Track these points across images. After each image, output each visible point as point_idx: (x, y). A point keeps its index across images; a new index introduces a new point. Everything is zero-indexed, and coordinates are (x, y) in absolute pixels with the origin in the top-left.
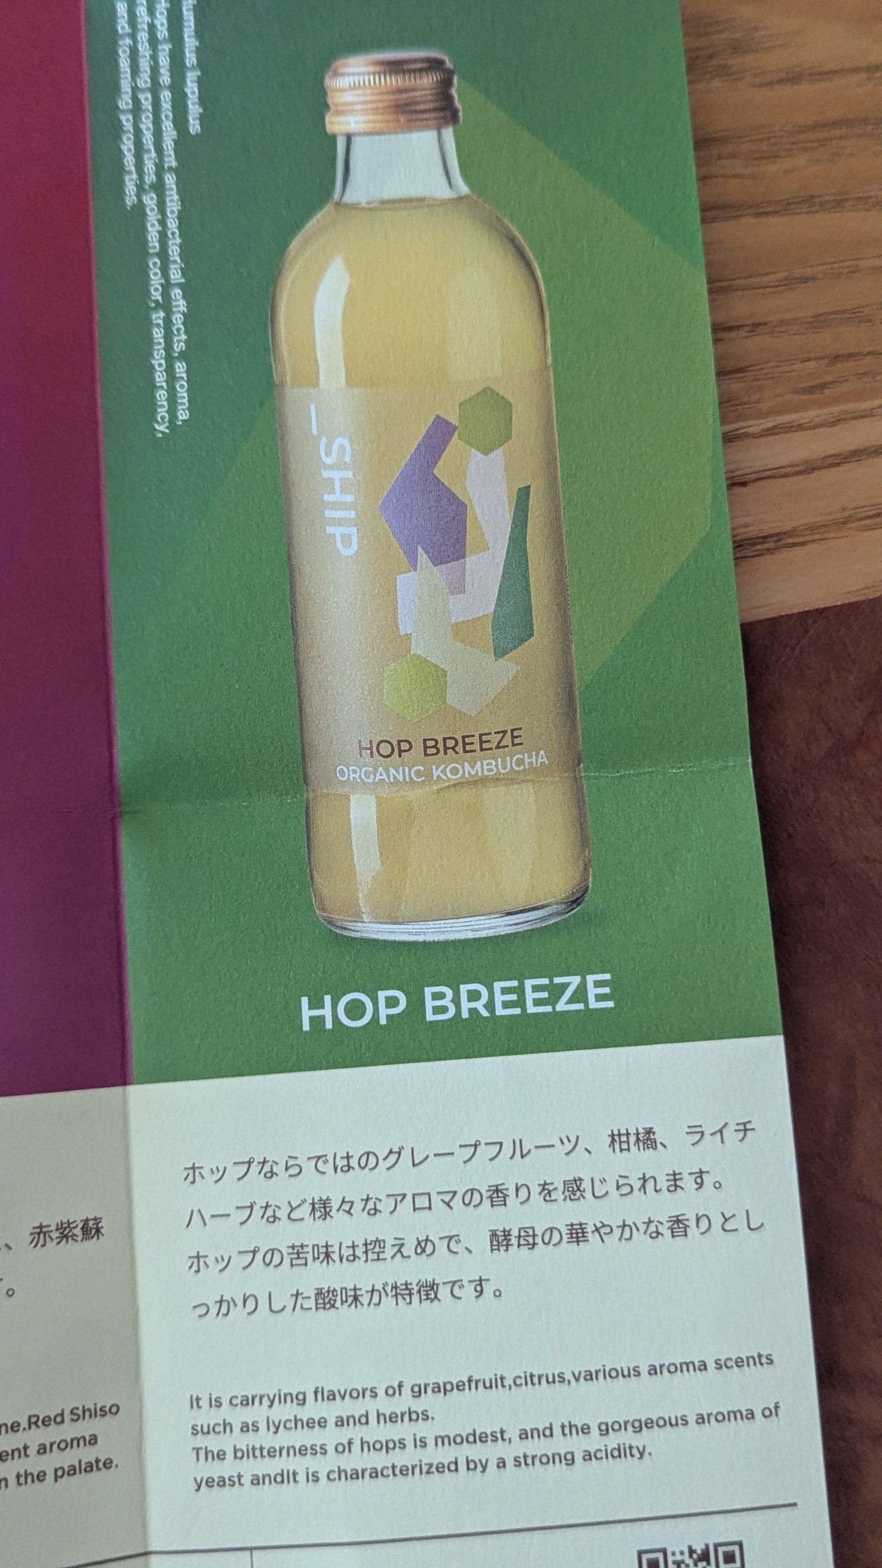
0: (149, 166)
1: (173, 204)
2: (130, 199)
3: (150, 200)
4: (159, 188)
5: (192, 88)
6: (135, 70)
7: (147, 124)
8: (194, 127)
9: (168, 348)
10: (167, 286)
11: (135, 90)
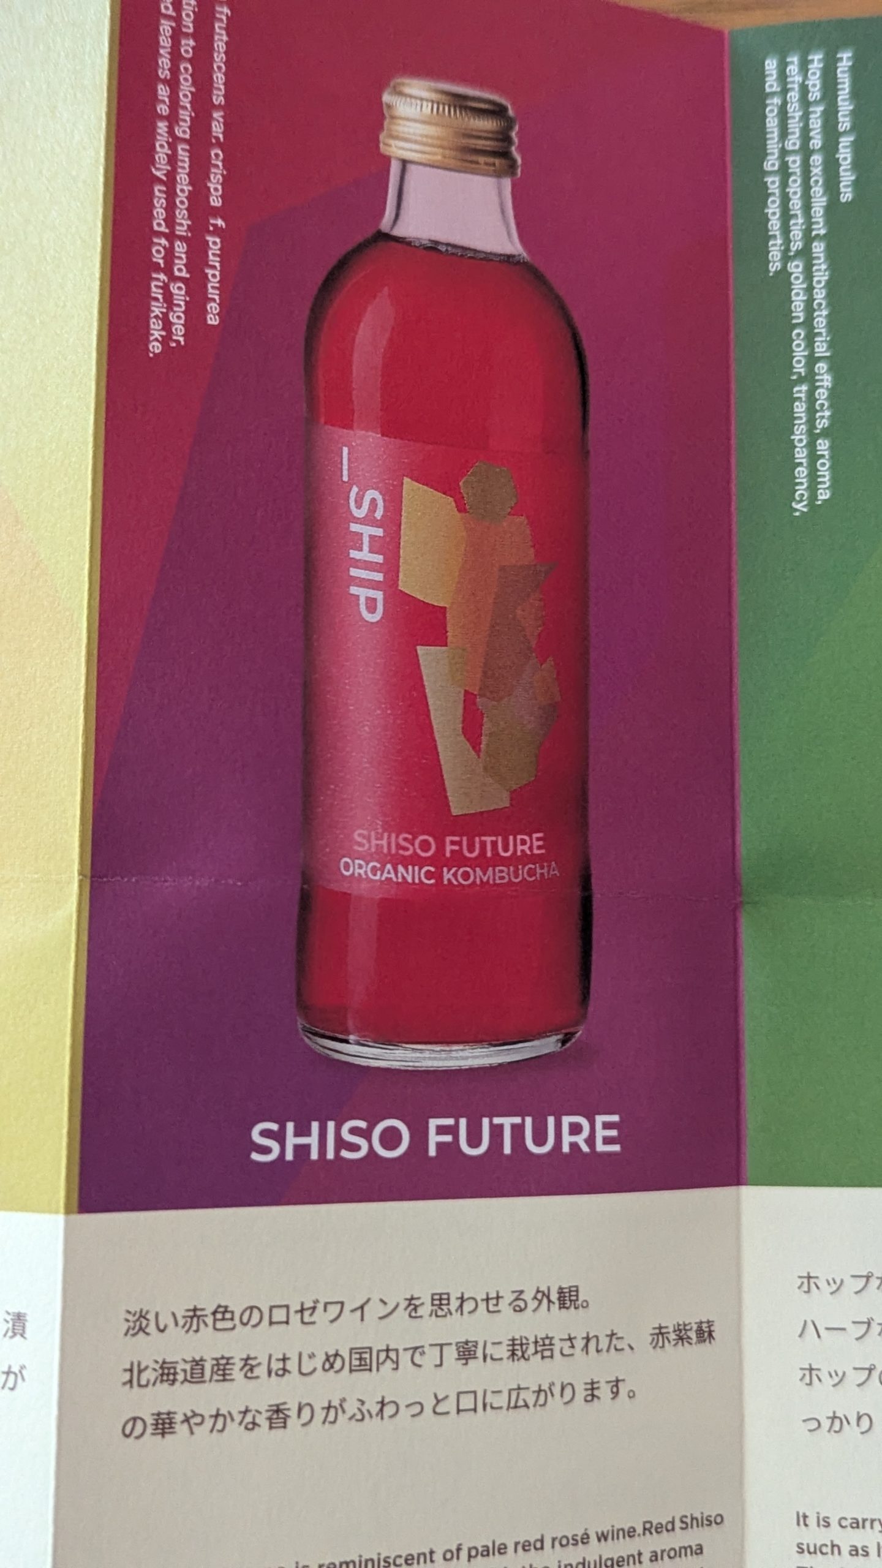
0: (797, 233)
1: (821, 274)
2: (775, 266)
3: (796, 268)
4: (806, 253)
5: (845, 154)
6: (784, 134)
7: (795, 187)
8: (847, 195)
9: (811, 422)
10: (812, 360)
11: (784, 153)
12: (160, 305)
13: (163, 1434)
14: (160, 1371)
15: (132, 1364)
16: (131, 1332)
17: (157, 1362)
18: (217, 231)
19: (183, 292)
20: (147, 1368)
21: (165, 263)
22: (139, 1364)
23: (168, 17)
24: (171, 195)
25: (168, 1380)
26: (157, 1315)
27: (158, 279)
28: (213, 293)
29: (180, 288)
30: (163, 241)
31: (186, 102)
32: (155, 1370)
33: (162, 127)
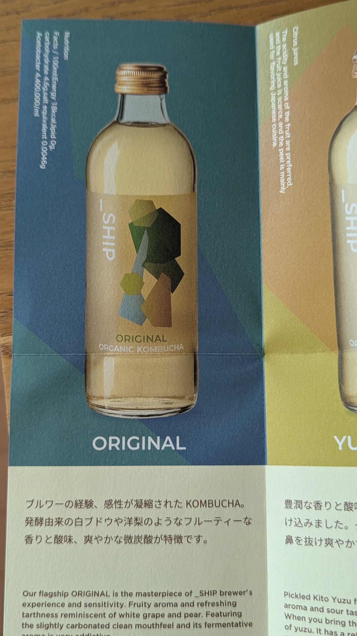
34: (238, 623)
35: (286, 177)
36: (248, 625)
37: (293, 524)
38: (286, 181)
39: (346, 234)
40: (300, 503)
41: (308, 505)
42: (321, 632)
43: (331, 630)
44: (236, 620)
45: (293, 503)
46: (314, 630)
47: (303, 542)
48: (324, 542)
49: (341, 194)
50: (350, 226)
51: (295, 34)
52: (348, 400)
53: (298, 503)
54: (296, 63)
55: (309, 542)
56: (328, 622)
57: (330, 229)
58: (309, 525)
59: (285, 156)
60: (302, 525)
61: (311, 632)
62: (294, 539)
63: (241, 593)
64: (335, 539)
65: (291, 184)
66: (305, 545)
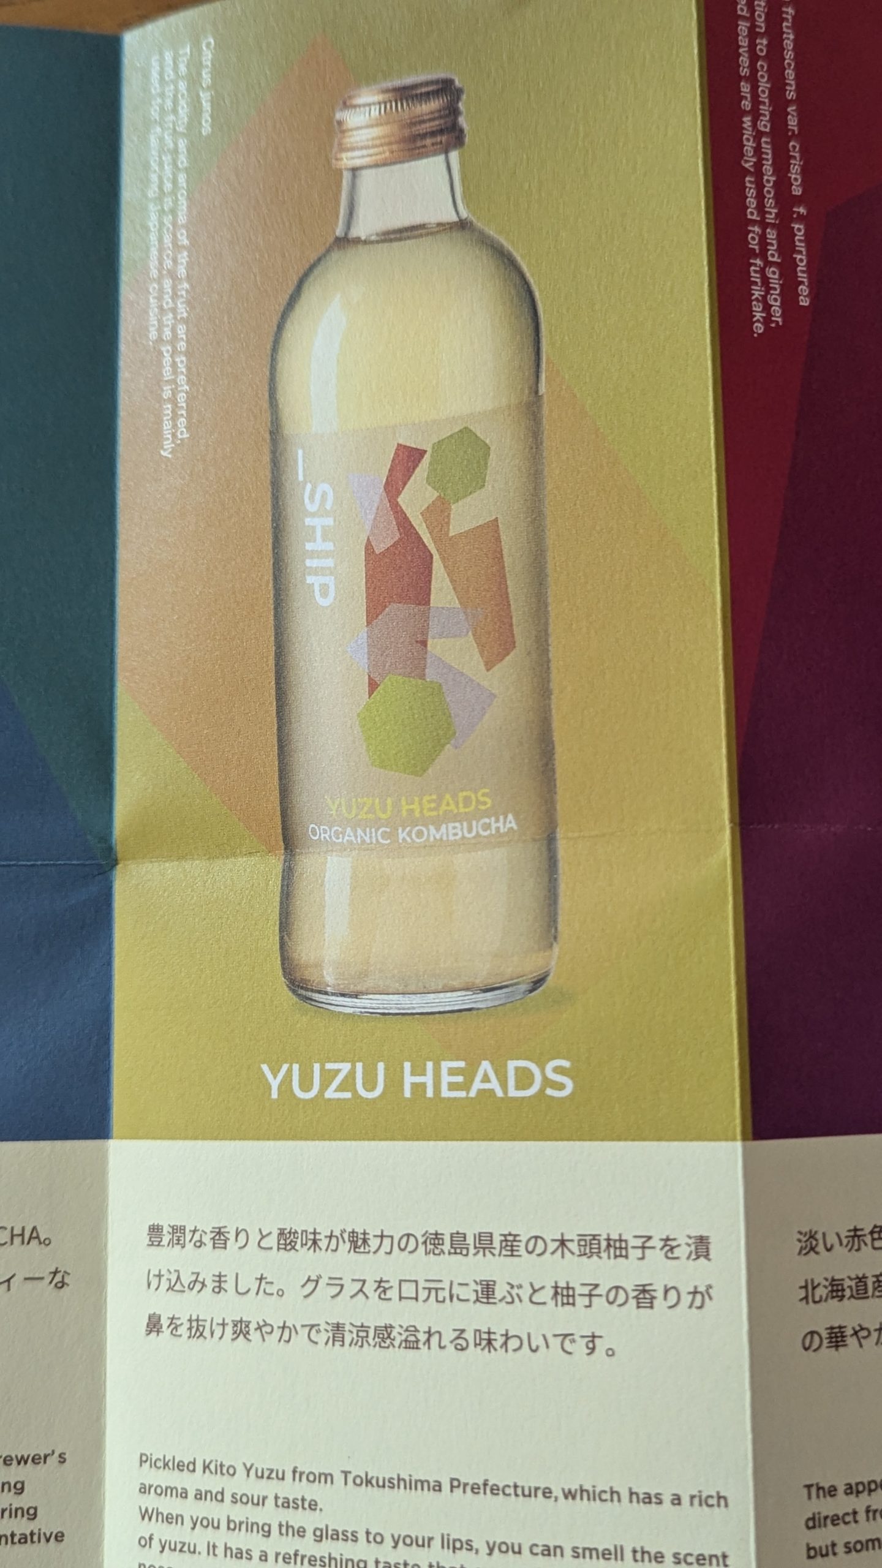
12: (759, 288)
13: (837, 1347)
14: (830, 1288)
15: (806, 1281)
16: (804, 1252)
17: (826, 1279)
18: (801, 218)
19: (776, 276)
20: (819, 1284)
21: (760, 249)
22: (812, 1281)
23: (744, 18)
24: (760, 186)
25: (837, 1296)
26: (824, 1234)
27: (755, 265)
28: (803, 277)
29: (774, 273)
30: (757, 229)
31: (764, 97)
32: (825, 1287)
33: (747, 121)
34: (28, 1533)
35: (175, 417)
36: (53, 1539)
37: (164, 1285)
38: (175, 426)
39: (304, 561)
40: (180, 1233)
41: (197, 1237)
42: (216, 1553)
43: (239, 1547)
44: (22, 1526)
45: (165, 1232)
46: (202, 1548)
47: (183, 1330)
48: (229, 1330)
49: (296, 461)
50: (315, 541)
51: (207, 57)
52: (298, 975)
53: (177, 1233)
54: (206, 129)
55: (197, 1329)
56: (233, 1526)
57: (270, 547)
58: (198, 1286)
59: (174, 365)
60: (184, 1287)
61: (194, 1552)
62: (165, 1322)
63: (36, 1460)
64: (255, 1319)
65: (186, 436)
66: (189, 1337)
